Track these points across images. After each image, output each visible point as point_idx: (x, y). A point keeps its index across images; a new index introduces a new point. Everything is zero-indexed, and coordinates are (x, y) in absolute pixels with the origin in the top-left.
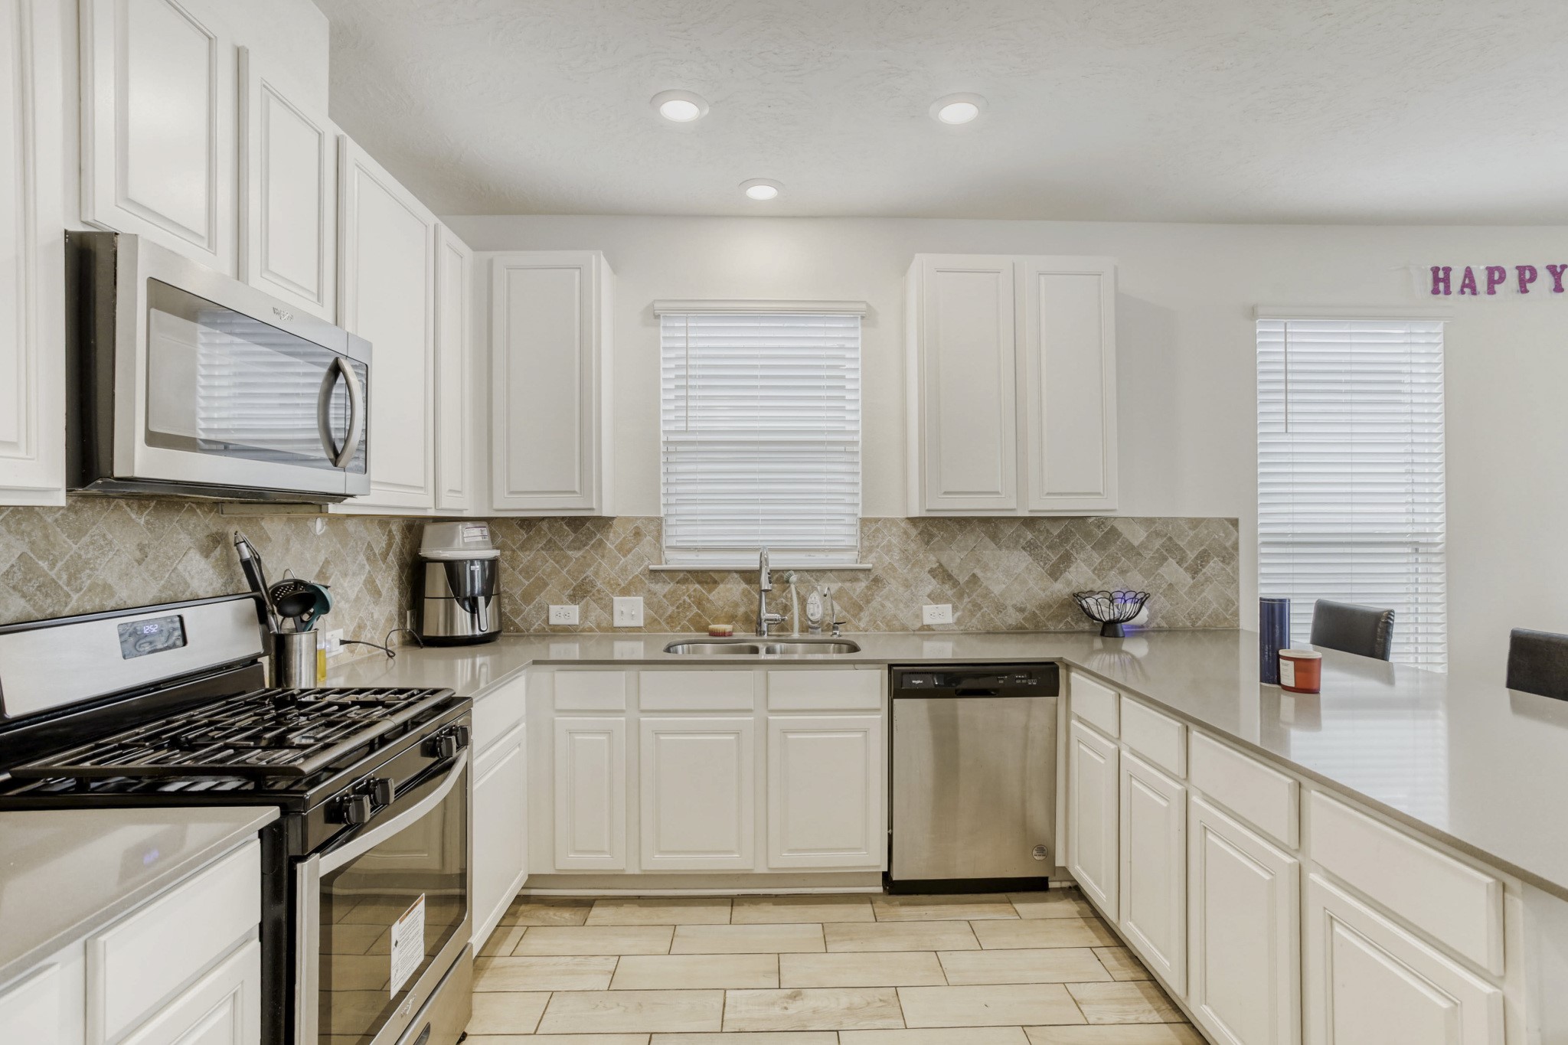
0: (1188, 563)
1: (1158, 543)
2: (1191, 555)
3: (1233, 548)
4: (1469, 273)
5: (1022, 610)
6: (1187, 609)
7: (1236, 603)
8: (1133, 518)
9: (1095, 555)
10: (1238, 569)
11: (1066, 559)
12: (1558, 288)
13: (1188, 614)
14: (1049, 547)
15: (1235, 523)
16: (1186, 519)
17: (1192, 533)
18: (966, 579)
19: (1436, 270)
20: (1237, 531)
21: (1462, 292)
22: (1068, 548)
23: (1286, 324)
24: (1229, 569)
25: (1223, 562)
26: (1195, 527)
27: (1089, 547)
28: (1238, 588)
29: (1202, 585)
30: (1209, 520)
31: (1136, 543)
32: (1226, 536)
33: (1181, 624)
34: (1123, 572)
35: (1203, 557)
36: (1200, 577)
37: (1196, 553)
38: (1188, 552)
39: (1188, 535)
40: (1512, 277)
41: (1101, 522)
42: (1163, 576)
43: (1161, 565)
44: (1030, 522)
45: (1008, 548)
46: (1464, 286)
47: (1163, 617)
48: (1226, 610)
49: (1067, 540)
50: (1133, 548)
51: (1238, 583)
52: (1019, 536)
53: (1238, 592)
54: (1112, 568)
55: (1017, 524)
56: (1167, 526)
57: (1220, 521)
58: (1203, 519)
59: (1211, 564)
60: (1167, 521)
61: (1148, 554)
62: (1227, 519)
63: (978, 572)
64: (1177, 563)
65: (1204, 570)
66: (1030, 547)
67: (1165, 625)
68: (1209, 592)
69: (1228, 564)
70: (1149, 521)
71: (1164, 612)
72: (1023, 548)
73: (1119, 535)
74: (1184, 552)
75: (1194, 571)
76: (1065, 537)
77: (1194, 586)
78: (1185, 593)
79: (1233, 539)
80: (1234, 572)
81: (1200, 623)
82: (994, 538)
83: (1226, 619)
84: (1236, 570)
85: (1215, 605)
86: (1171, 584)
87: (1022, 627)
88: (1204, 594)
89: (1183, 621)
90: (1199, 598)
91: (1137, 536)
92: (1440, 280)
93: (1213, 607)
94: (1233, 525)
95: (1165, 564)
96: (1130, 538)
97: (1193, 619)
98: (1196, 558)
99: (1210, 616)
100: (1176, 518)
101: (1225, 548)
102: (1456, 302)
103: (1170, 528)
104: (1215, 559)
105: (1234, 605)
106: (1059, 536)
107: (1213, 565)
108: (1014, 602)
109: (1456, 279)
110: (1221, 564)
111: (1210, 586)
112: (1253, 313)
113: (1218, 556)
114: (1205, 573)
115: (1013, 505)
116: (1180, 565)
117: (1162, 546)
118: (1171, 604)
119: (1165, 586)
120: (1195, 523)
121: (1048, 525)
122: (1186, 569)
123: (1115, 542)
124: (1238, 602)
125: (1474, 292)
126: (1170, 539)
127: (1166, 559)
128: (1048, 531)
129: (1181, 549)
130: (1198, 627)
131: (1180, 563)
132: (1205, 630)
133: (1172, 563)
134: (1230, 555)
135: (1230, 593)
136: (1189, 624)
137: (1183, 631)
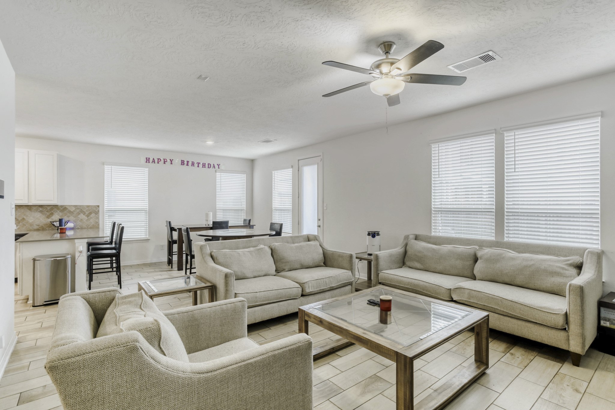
1: (78, 211)
2: (87, 213)
4: (154, 159)
5: (38, 225)
6: (86, 224)
8: (71, 205)
9: (60, 213)
11: (52, 214)
12: (171, 163)
14: (47, 212)
15: (98, 206)
16: (86, 205)
17: (87, 208)
18: (21, 219)
19: (147, 158)
20: (99, 208)
21: (152, 163)
22: (52, 212)
23: (111, 167)
24: (97, 216)
25: (95, 214)
27: (59, 211)
30: (92, 206)
31: (72, 211)
32: (96, 209)
34: (68, 217)
35: (90, 213)
36: (89, 217)
37: (88, 212)
40: (162, 161)
41: (62, 206)
42: (79, 217)
43: (79, 215)
44: (41, 206)
45: (34, 212)
46: (153, 161)
47: (79, 226)
48: (96, 224)
49: (52, 210)
50: (71, 212)
52: (38, 209)
53: (99, 220)
54: (65, 216)
55: (37, 207)
57: (95, 206)
58: (90, 206)
59: (92, 215)
60: (80, 206)
61: (75, 213)
62: (96, 206)
63: (25, 217)
66: (41, 212)
67: (80, 228)
68: (91, 220)
70: (75, 206)
71: (80, 225)
72: (39, 212)
73: (67, 209)
75: (88, 216)
76: (52, 209)
77: (88, 219)
78: (85, 221)
79: (98, 209)
81: (89, 227)
82: (30, 210)
83: (96, 226)
84: (99, 216)
85: (93, 223)
87: (39, 229)
90: (89, 222)
91: (73, 209)
92: (148, 160)
96: (70, 209)
98: (89, 213)
99: (92, 225)
100: (83, 205)
101: (96, 211)
102: (151, 165)
104: (93, 213)
106: (50, 209)
107: (93, 215)
108: (36, 224)
109: (151, 160)
112: (103, 164)
115: (27, 202)
118: (81, 223)
119: (80, 219)
120: (88, 206)
121: (46, 207)
122: (85, 216)
123: (66, 210)
124: (99, 222)
125: (154, 163)
126: (81, 209)
128: (46, 208)
129: (84, 212)
131: (84, 215)
132: (91, 228)
133: (82, 215)
134: (97, 213)
135: (97, 221)
136: (86, 227)
137: (85, 228)
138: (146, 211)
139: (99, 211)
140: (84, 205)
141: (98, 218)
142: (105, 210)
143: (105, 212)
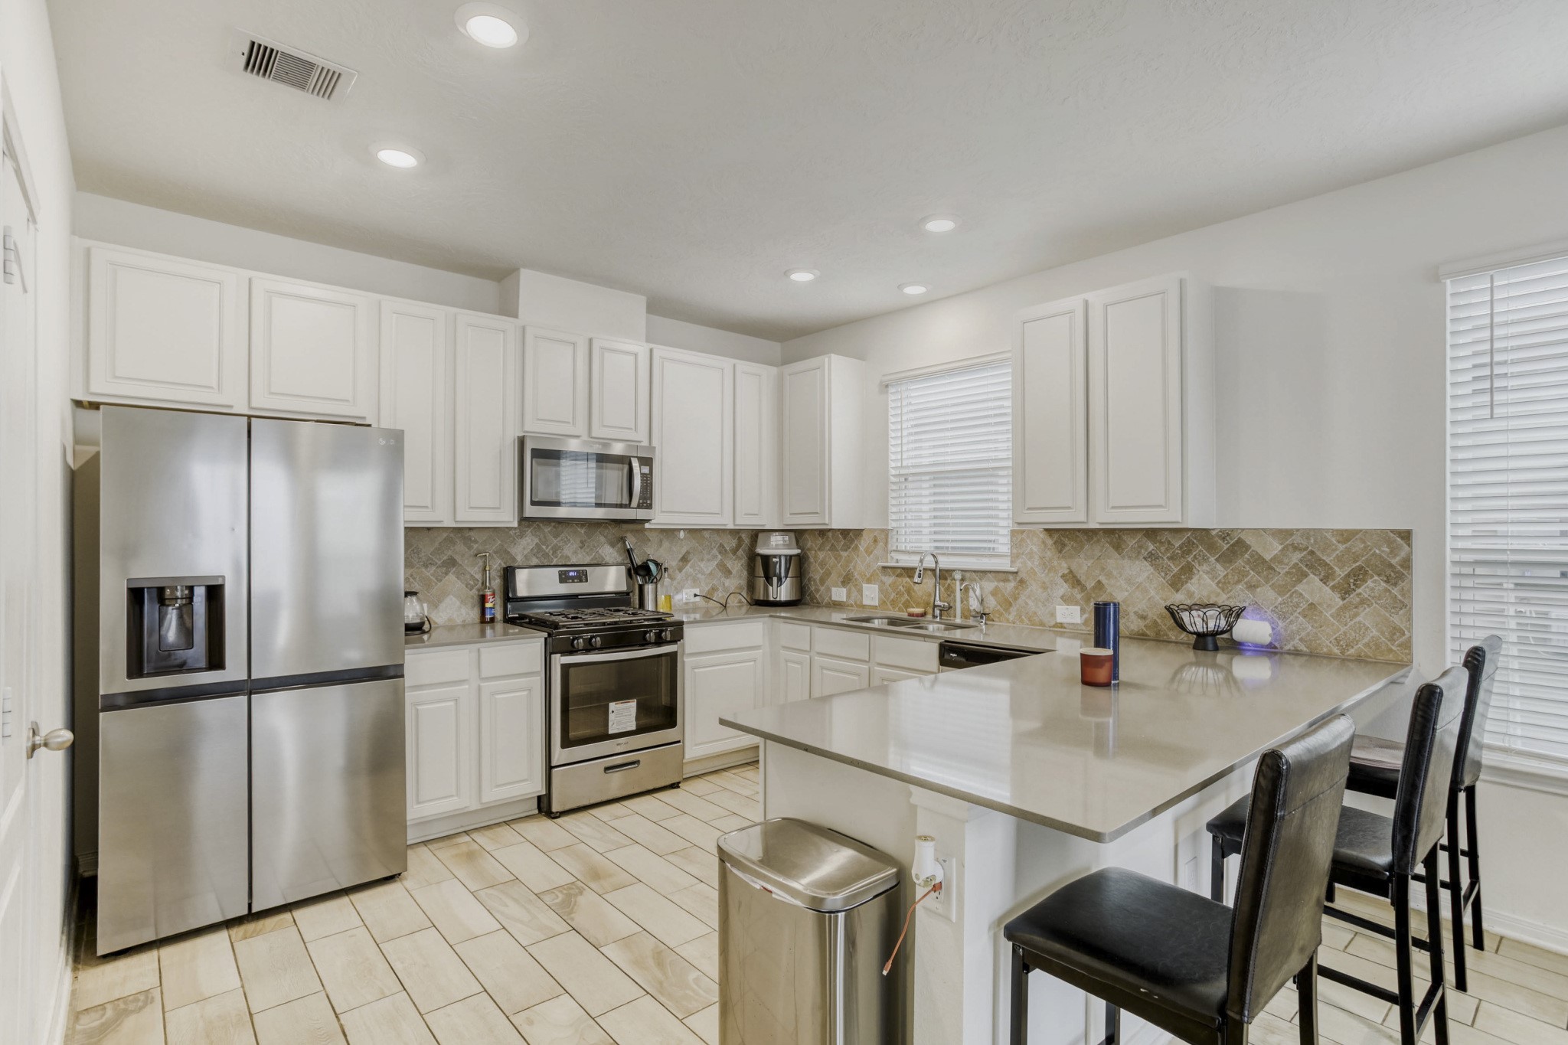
0: (1336, 581)
1: (1296, 557)
2: (1340, 573)
3: (1402, 566)
5: (1143, 618)
6: (1335, 634)
7: (1406, 632)
8: (1264, 530)
9: (1218, 566)
10: (1410, 590)
11: (1188, 571)
13: (1336, 639)
14: (1171, 558)
15: (1406, 536)
16: (1333, 530)
17: (1341, 547)
18: (1093, 585)
20: (1409, 545)
22: (1189, 559)
23: (1492, 277)
24: (1395, 591)
25: (1387, 582)
26: (1346, 541)
27: (1212, 559)
28: (1411, 614)
29: (1356, 607)
30: (1366, 532)
31: (1268, 557)
32: (1391, 552)
33: (1325, 650)
34: (1252, 587)
35: (1358, 576)
36: (1353, 598)
37: (1347, 570)
38: (1336, 568)
39: (1336, 550)
41: (1225, 534)
42: (1301, 594)
43: (1299, 581)
44: (1151, 533)
45: (1130, 558)
47: (1301, 640)
48: (1392, 640)
49: (1189, 552)
50: (1264, 561)
51: (1411, 608)
52: (1141, 547)
53: (1410, 619)
54: (1239, 582)
55: (1139, 536)
56: (1308, 538)
57: (1385, 534)
58: (1357, 532)
59: (1370, 583)
60: (1307, 533)
61: (1282, 570)
62: (1392, 531)
63: (1102, 578)
64: (1321, 580)
65: (1359, 591)
66: (1151, 557)
67: (1305, 649)
68: (1365, 617)
69: (1395, 584)
70: (1283, 534)
71: (1303, 634)
72: (1145, 558)
73: (1247, 547)
74: (1332, 568)
75: (1345, 591)
76: (1187, 548)
77: (1344, 608)
78: (1332, 615)
79: (1403, 554)
80: (1403, 595)
81: (1352, 651)
82: (1118, 548)
83: (1390, 651)
84: (1408, 593)
85: (1375, 632)
86: (1312, 604)
87: (1144, 634)
88: (1358, 619)
89: (1327, 645)
90: (1352, 622)
91: (1271, 549)
93: (1371, 635)
94: (1402, 538)
95: (1305, 581)
96: (1260, 551)
97: (1342, 646)
98: (1348, 575)
99: (1367, 645)
100: (1320, 530)
101: (1391, 566)
103: (1312, 541)
104: (1376, 578)
105: (1404, 634)
106: (1181, 547)
107: (1373, 585)
108: (1136, 609)
110: (1384, 584)
111: (1368, 610)
113: (1379, 575)
114: (1360, 594)
115: (1083, 518)
116: (1325, 583)
117: (1301, 561)
118: (1312, 626)
119: (1304, 605)
120: (1346, 536)
121: (1167, 536)
122: (1333, 588)
123: (1242, 555)
124: (1410, 629)
126: (1312, 553)
127: (1306, 575)
128: (1169, 542)
129: (1327, 564)
130: (1349, 655)
131: (1325, 580)
132: (1360, 660)
133: (1314, 580)
134: (1398, 573)
135: (1397, 620)
136: (1336, 650)
137: (1329, 657)
139: (1407, 563)
140: (1327, 530)
141: (1403, 605)
142: (1449, 556)
143: (1449, 569)
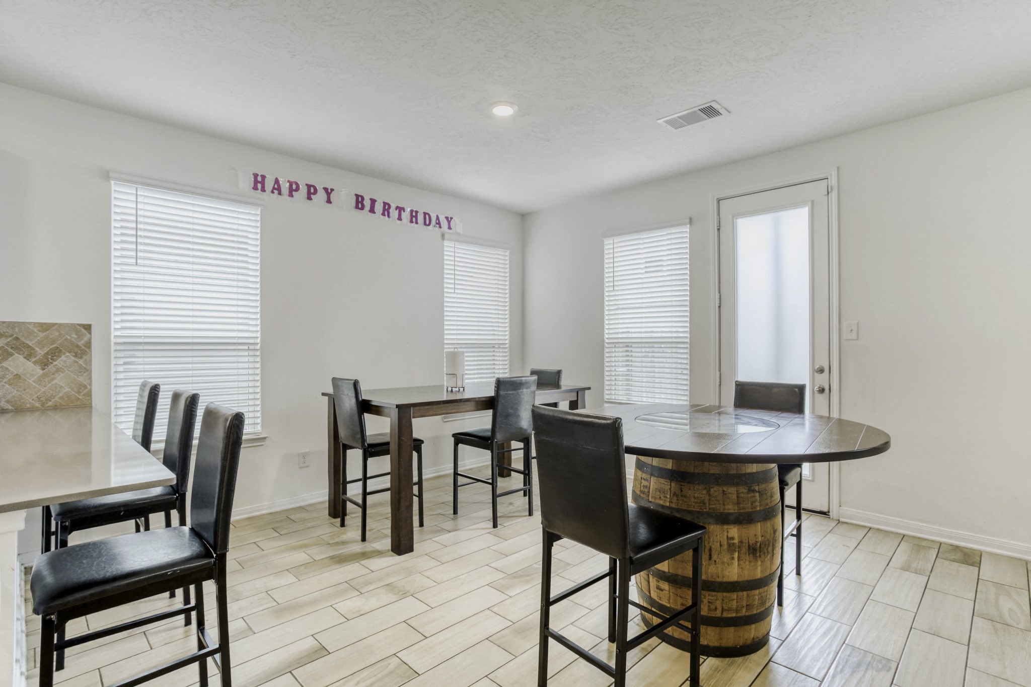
0: (38, 358)
2: (41, 352)
3: (85, 346)
4: (277, 181)
6: (37, 393)
7: (88, 386)
10: (90, 361)
12: (329, 201)
13: (37, 397)
15: (88, 328)
16: (35, 323)
17: (42, 335)
19: (256, 176)
20: (90, 333)
21: (273, 192)
23: (137, 188)
24: (81, 362)
25: (76, 356)
26: (46, 330)
28: (91, 375)
29: (53, 374)
30: (60, 325)
32: (78, 338)
33: (28, 406)
35: (55, 353)
36: (51, 368)
37: (46, 350)
38: (37, 349)
39: (37, 336)
40: (303, 190)
42: (7, 369)
43: (6, 359)
46: (274, 188)
47: (7, 402)
48: (79, 392)
51: (91, 372)
53: (90, 378)
56: (13, 328)
57: (74, 327)
58: (56, 324)
59: (63, 358)
60: (12, 325)
62: (79, 325)
64: (25, 358)
65: (55, 363)
67: (10, 408)
68: (59, 380)
69: (81, 358)
71: (9, 397)
74: (34, 349)
75: (44, 363)
77: (44, 376)
78: (34, 381)
79: (86, 339)
80: (86, 364)
81: (50, 403)
83: (78, 399)
84: (89, 363)
85: (67, 389)
86: (17, 375)
88: (54, 382)
89: (29, 400)
90: (50, 385)
92: (259, 182)
93: (65, 391)
94: (86, 329)
95: (10, 359)
97: (42, 401)
98: (47, 353)
99: (62, 398)
100: (23, 323)
101: (78, 346)
102: (269, 197)
103: (17, 330)
104: (68, 354)
105: (87, 388)
107: (66, 359)
109: (269, 185)
110: (73, 358)
111: (62, 375)
112: (106, 176)
113: (69, 352)
114: (56, 365)
116: (28, 360)
117: (7, 344)
118: (17, 391)
119: (9, 376)
120: (45, 327)
122: (35, 363)
124: (90, 384)
125: (280, 194)
126: (17, 338)
127: (12, 355)
129: (29, 347)
130: (47, 407)
131: (28, 358)
132: (56, 408)
133: (19, 358)
134: (82, 351)
135: (82, 379)
136: (37, 405)
137: (32, 410)
138: (251, 347)
139: (88, 344)
140: (30, 323)
141: (86, 370)
142: (113, 340)
143: (113, 347)
